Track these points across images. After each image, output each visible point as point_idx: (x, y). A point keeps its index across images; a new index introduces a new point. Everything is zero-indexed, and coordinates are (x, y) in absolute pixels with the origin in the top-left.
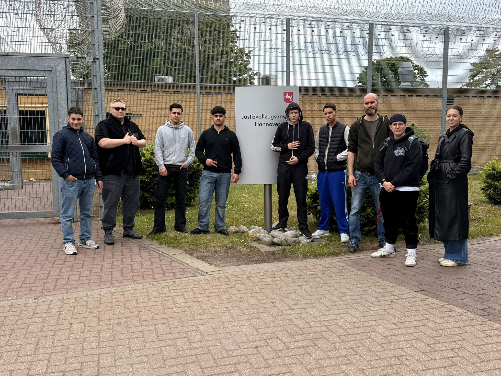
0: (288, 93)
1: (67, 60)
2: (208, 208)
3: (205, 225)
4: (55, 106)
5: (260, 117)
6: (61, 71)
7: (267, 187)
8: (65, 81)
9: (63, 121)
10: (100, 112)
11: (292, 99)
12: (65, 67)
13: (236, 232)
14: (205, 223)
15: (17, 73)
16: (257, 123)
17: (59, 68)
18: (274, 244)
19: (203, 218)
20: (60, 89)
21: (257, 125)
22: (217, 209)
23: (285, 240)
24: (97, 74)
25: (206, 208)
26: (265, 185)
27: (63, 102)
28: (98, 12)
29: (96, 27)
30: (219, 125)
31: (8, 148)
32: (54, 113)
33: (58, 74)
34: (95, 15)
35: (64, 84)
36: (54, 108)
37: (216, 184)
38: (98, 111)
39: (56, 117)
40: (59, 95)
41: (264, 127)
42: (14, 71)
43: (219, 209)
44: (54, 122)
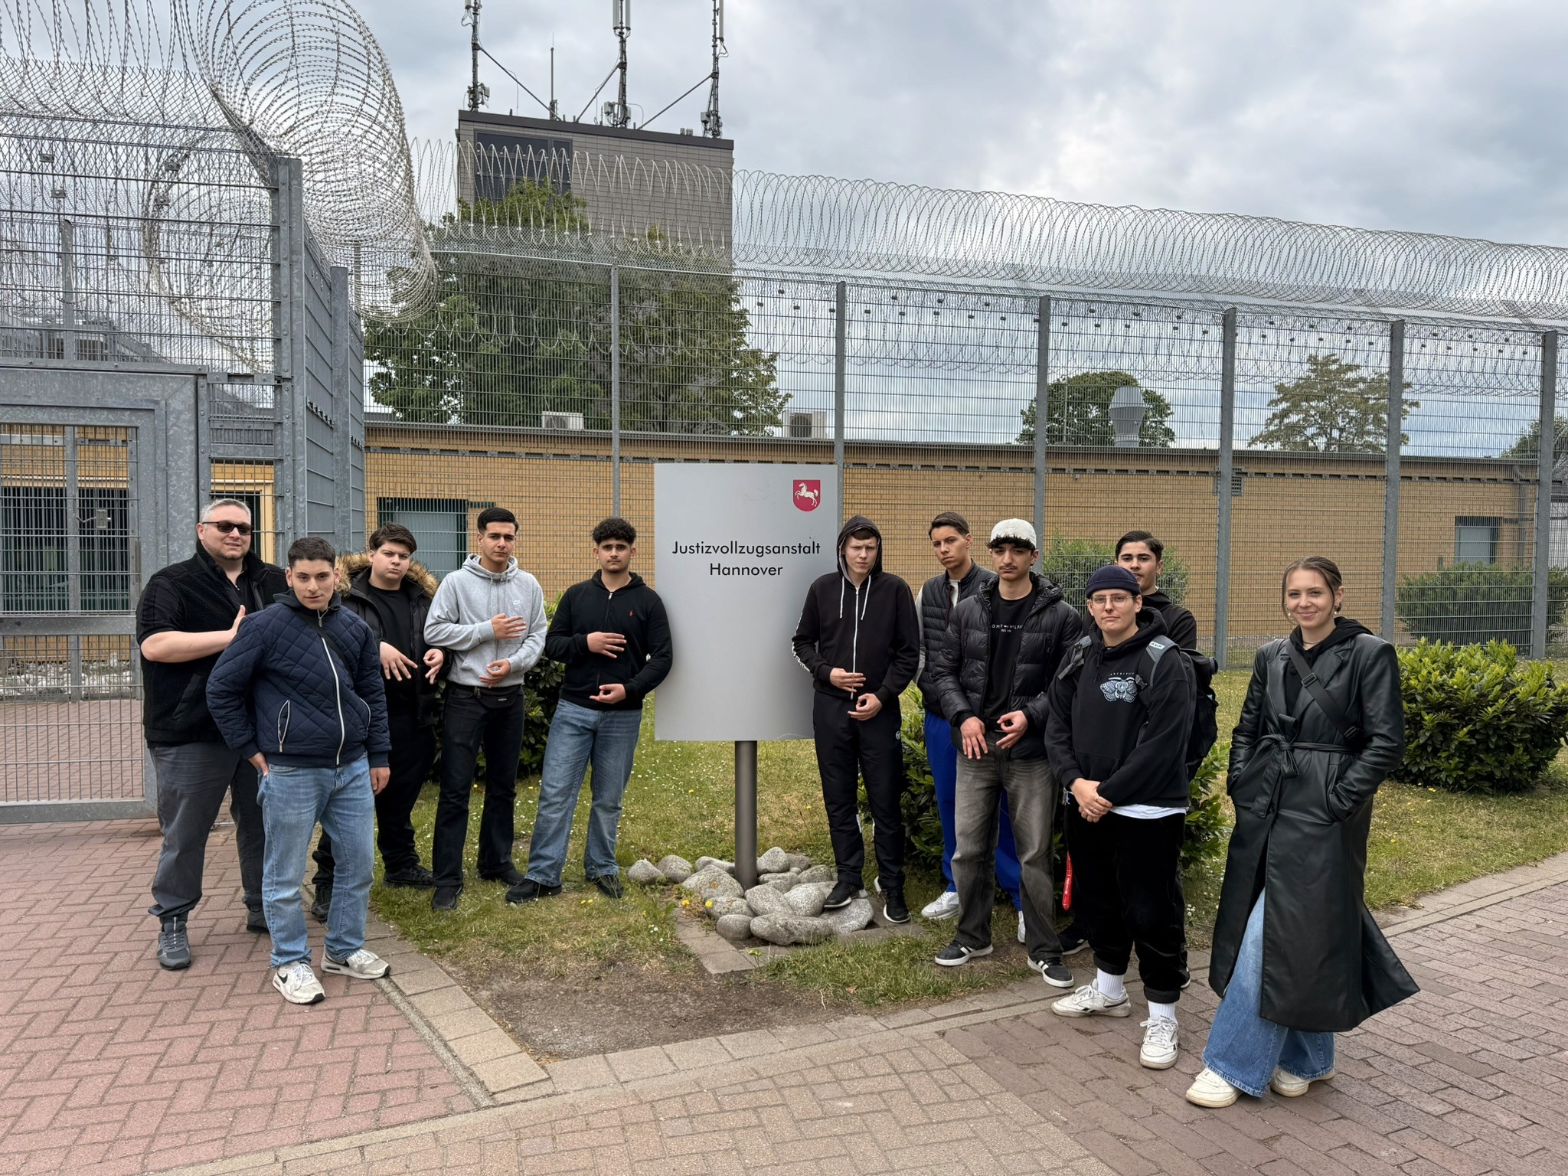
0: (805, 482)
1: (202, 382)
2: (566, 814)
3: (551, 867)
4: (160, 507)
5: (724, 550)
6: (180, 413)
7: (745, 751)
8: (192, 438)
9: (181, 548)
10: (288, 525)
11: (818, 498)
12: (192, 401)
13: (652, 882)
14: (551, 858)
15: (54, 417)
16: (715, 565)
17: (176, 404)
18: (750, 938)
19: (546, 845)
20: (176, 462)
21: (715, 572)
22: (593, 814)
23: (785, 927)
24: (285, 421)
25: (559, 815)
26: (738, 744)
27: (185, 497)
28: (292, 252)
29: (285, 293)
30: (614, 573)
31: (19, 624)
32: (156, 526)
33: (172, 419)
34: (282, 262)
35: (190, 448)
36: (157, 513)
37: (594, 743)
38: (284, 519)
39: (162, 538)
40: (174, 478)
41: (735, 577)
42: (47, 410)
43: (603, 816)
44: (157, 550)
